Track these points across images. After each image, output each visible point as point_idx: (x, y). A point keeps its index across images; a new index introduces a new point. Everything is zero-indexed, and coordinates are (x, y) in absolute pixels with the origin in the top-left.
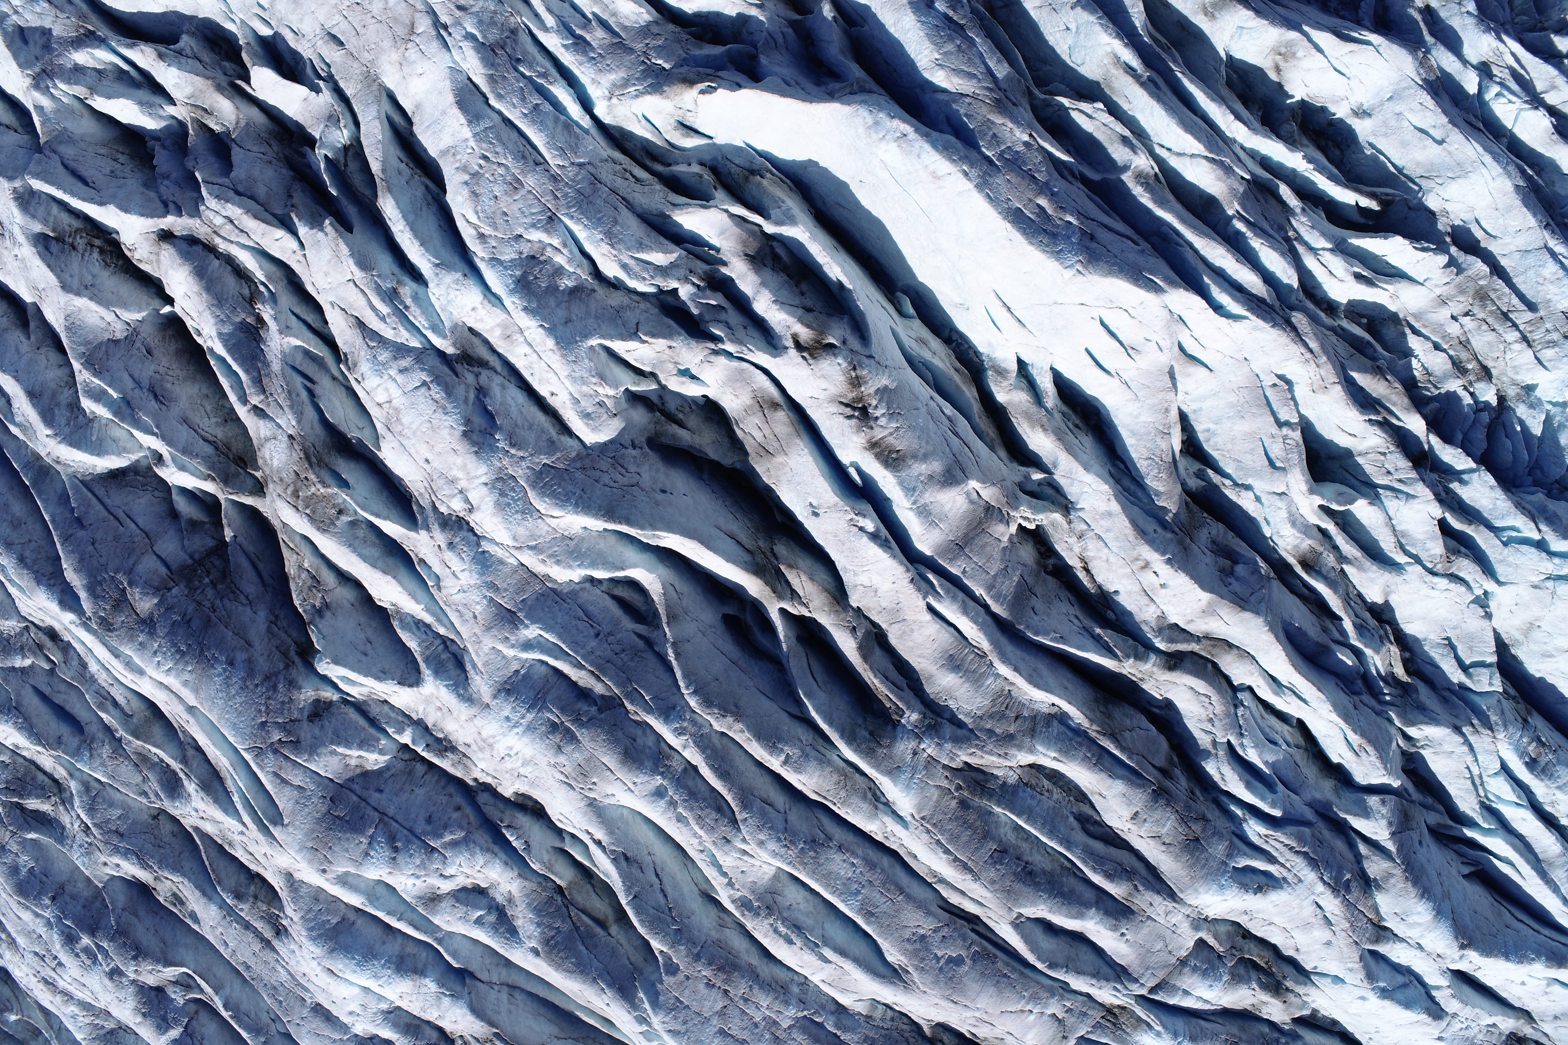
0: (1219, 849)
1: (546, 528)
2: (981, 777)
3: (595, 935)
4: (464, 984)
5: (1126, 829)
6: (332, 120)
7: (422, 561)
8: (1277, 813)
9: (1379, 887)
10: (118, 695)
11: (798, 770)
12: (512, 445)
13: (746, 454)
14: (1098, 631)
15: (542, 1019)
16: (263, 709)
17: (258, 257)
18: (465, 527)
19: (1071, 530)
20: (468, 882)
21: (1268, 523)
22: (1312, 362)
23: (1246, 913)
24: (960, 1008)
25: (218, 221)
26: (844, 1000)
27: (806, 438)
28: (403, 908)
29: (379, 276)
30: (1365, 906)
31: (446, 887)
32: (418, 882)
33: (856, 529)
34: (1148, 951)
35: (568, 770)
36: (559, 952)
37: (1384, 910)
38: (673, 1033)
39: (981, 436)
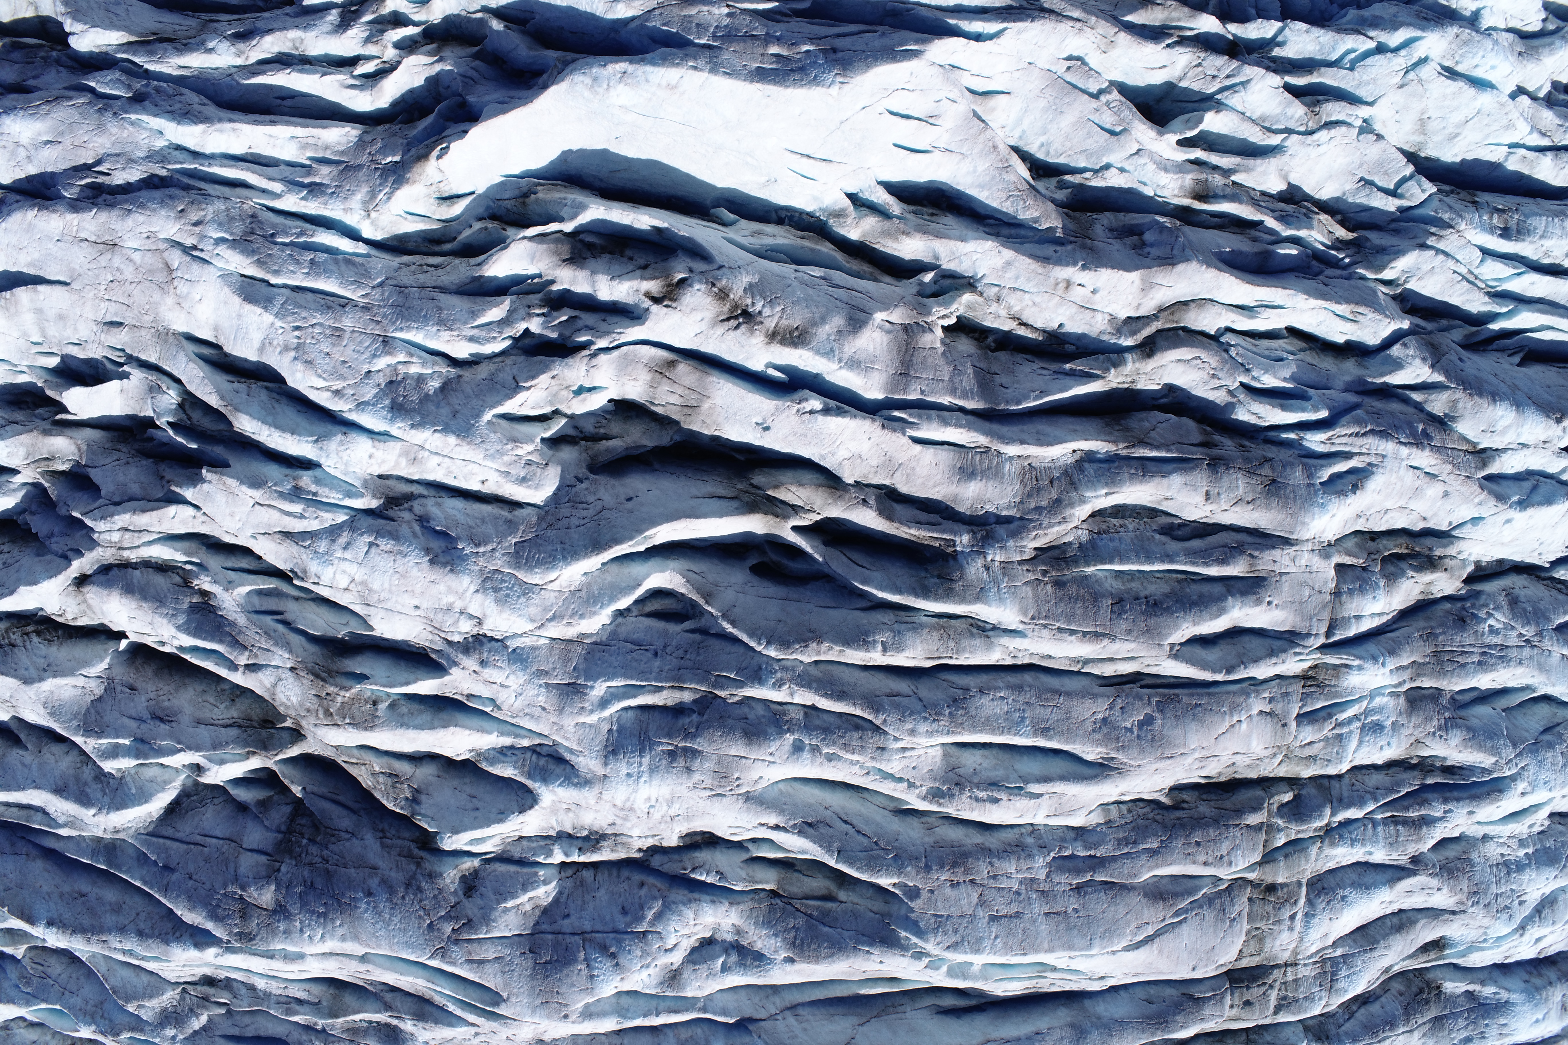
0: (1297, 476)
1: (552, 594)
3: (830, 911)
4: (750, 1032)
5: (1209, 514)
6: (154, 390)
7: (470, 696)
8: (1323, 414)
9: (1453, 419)
10: (297, 992)
11: (900, 649)
12: (478, 545)
13: (677, 423)
14: (1068, 366)
15: (836, 1018)
16: (422, 913)
17: (168, 543)
18: (485, 640)
19: (987, 300)
20: (693, 942)
21: (1145, 184)
22: (1085, 28)
23: (1359, 516)
24: (1178, 759)
25: (116, 537)
26: (1077, 821)
27: (715, 373)
28: (654, 1003)
29: (275, 484)
30: (1453, 441)
31: (677, 958)
32: (651, 970)
33: (808, 415)
34: (1301, 603)
35: (708, 783)
36: (809, 946)
37: (1471, 435)
38: (952, 947)
39: (859, 276)
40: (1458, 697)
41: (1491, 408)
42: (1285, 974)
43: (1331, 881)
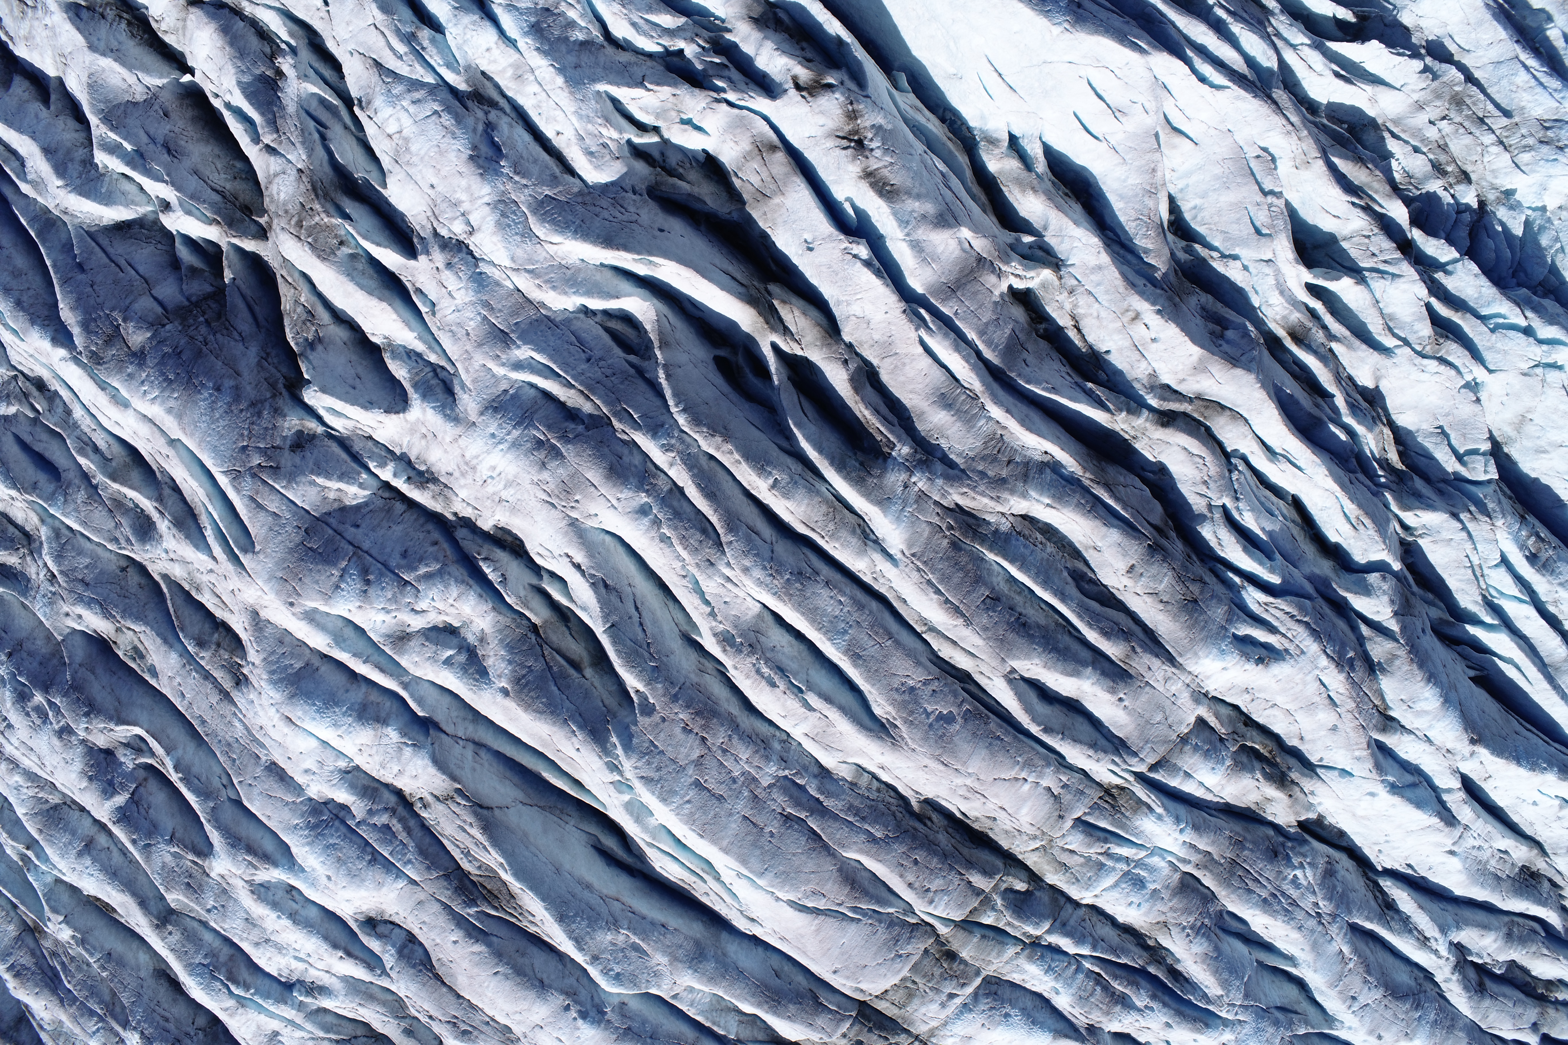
0: (1218, 612)
1: (544, 254)
2: (971, 521)
3: (569, 676)
4: (427, 734)
5: (1121, 588)
7: (419, 291)
8: (1276, 579)
9: (1383, 670)
10: (100, 440)
11: (786, 495)
12: (517, 173)
13: (744, 203)
14: (1090, 385)
15: (507, 782)
16: (246, 433)
17: (283, 17)
18: (464, 249)
20: (439, 620)
21: (1257, 293)
22: (1294, 135)
23: (1247, 691)
24: (950, 772)
26: (828, 760)
27: (801, 177)
28: (370, 651)
29: (399, 21)
30: (1370, 688)
31: (417, 623)
32: (388, 618)
33: (851, 257)
34: (1147, 722)
35: (550, 486)
36: (530, 691)
37: (1389, 697)
38: (646, 780)
39: (973, 197)
40: (1226, 916)
41: (1422, 684)
43: (1007, 992)
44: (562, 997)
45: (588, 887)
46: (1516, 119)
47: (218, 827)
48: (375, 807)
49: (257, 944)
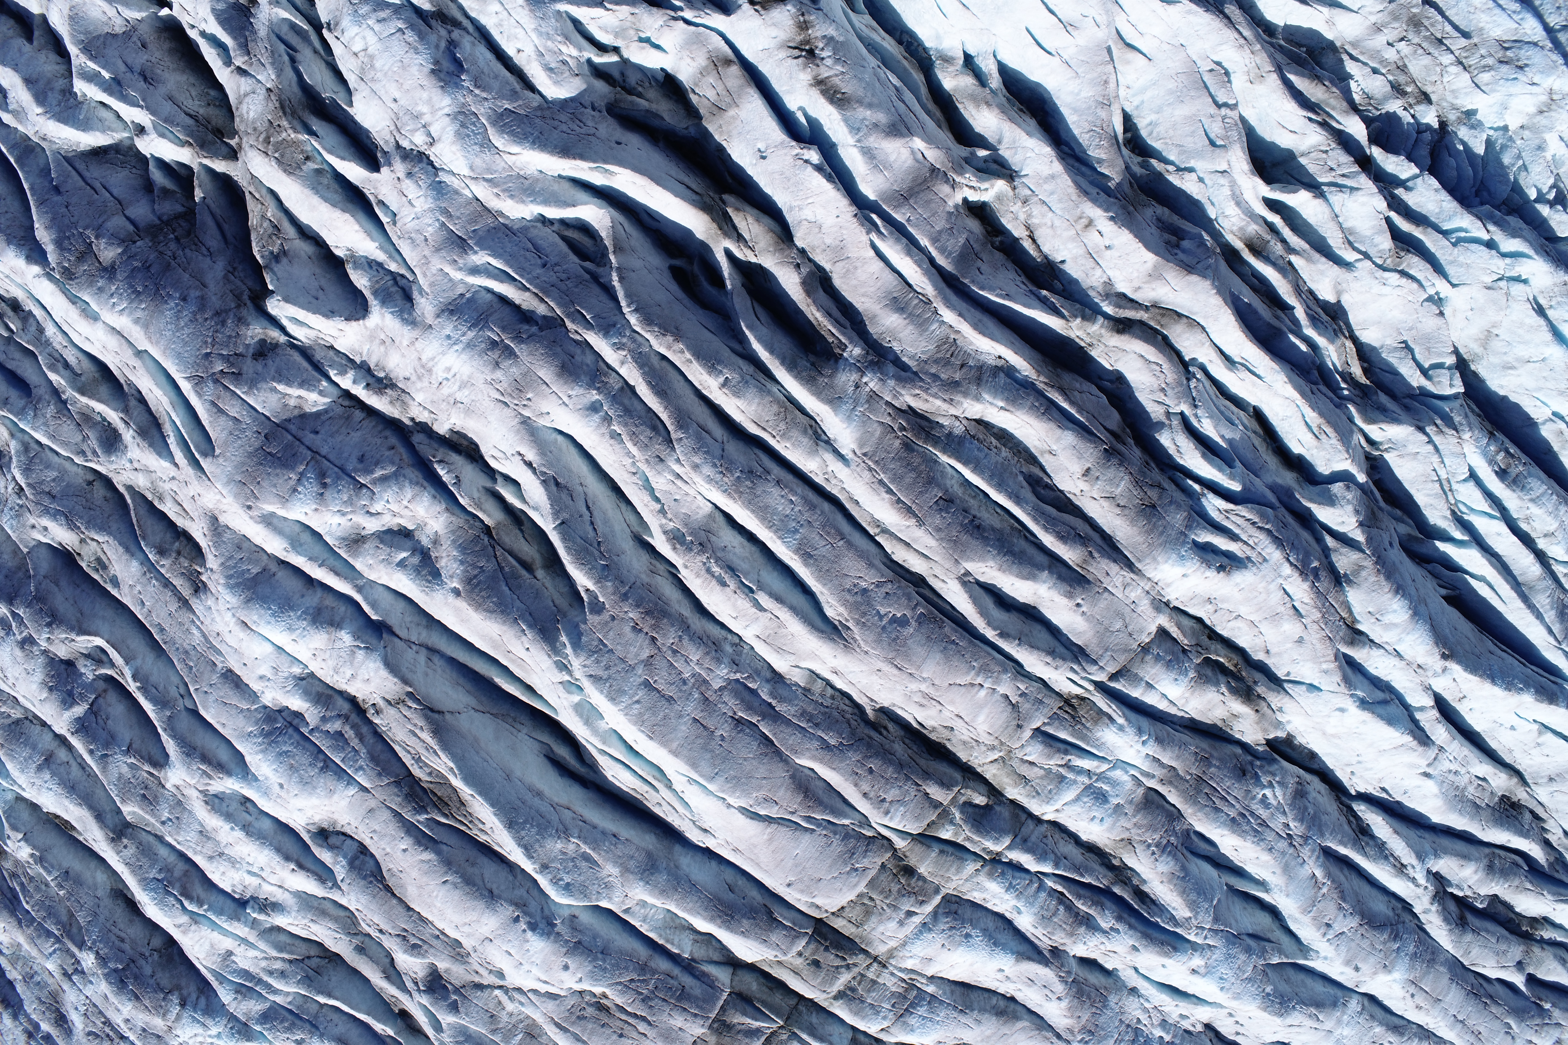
0: (1177, 518)
1: (502, 164)
2: (924, 423)
3: (520, 577)
4: (380, 637)
5: (1078, 493)
7: (381, 203)
8: (1235, 486)
9: (1350, 582)
10: (71, 356)
11: (737, 394)
12: (477, 86)
13: (700, 118)
14: (1044, 292)
15: (460, 687)
16: (210, 340)
18: (425, 159)
20: (394, 522)
21: (1213, 205)
22: (1247, 49)
24: (904, 676)
26: (780, 664)
27: (755, 88)
28: (326, 555)
30: (1336, 599)
31: (372, 526)
32: (343, 521)
33: (802, 163)
34: (1107, 629)
35: (504, 386)
36: (481, 591)
37: (1357, 609)
38: (595, 679)
39: (928, 113)
40: (1192, 836)
41: (1389, 595)
42: (868, 967)
43: (968, 912)
44: (511, 908)
45: (539, 794)
46: (1475, 40)
47: (174, 736)
48: (328, 714)
49: (211, 858)
